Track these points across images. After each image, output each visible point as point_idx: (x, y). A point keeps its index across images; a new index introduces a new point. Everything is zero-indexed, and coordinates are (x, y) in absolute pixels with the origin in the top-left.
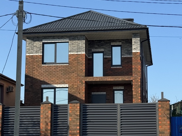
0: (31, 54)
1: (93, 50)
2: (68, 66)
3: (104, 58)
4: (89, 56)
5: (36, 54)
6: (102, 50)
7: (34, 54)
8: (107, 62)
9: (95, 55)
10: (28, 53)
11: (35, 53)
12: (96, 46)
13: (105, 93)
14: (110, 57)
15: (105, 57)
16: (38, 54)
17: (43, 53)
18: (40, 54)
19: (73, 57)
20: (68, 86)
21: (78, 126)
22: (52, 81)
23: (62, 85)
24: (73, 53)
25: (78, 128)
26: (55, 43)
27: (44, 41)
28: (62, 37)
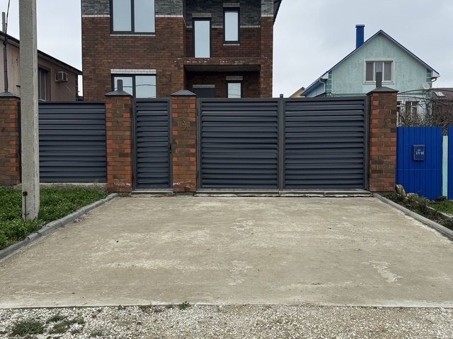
0: (90, 16)
1: (195, 15)
2: (154, 38)
3: (211, 29)
4: (188, 25)
5: (99, 16)
6: (209, 15)
7: (96, 16)
8: (217, 34)
9: (197, 23)
10: (86, 14)
11: (97, 14)
12: (199, 9)
13: (213, 86)
14: (222, 27)
15: (213, 27)
16: (102, 16)
17: (111, 13)
18: (106, 16)
19: (164, 23)
20: (157, 72)
21: (192, 146)
22: (129, 63)
23: (145, 70)
24: (162, 16)
25: (193, 151)
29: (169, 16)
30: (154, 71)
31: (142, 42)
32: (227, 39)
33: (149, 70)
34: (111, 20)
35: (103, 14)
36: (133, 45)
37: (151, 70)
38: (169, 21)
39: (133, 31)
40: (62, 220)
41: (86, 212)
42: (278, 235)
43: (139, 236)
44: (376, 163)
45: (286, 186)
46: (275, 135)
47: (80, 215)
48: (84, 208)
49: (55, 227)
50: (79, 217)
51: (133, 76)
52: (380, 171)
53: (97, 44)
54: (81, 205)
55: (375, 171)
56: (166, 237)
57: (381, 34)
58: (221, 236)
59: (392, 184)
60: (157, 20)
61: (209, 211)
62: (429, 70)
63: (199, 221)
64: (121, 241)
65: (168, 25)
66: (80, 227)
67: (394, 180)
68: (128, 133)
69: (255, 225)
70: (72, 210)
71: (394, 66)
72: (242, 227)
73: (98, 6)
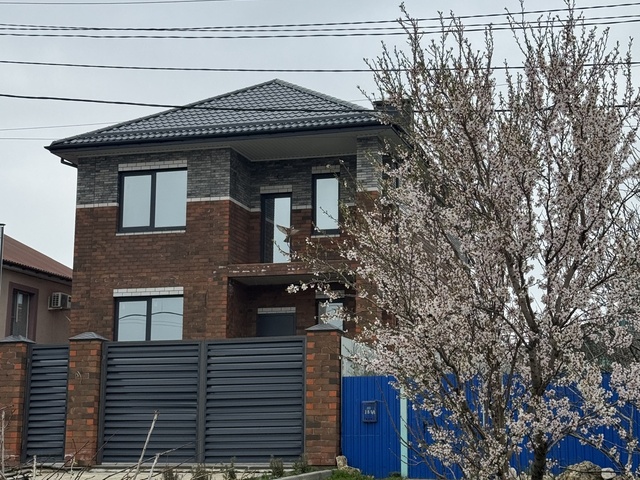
0: (87, 206)
1: (264, 190)
2: (183, 234)
3: (292, 211)
4: (254, 207)
6: (288, 188)
7: (96, 205)
10: (83, 203)
11: (98, 202)
12: (272, 179)
13: (293, 310)
14: (310, 207)
15: (294, 208)
16: (105, 205)
17: (120, 200)
18: (111, 204)
19: (199, 210)
20: (184, 291)
21: (90, 405)
22: (142, 278)
23: (167, 289)
24: (198, 200)
25: (91, 411)
26: (152, 172)
27: (123, 167)
28: (170, 156)
29: (207, 199)
30: (180, 290)
31: (165, 243)
32: (319, 227)
33: (172, 288)
34: (120, 210)
35: (107, 201)
36: (149, 248)
37: (176, 288)
38: (208, 206)
39: (152, 227)
44: (311, 425)
51: (149, 299)
52: (317, 437)
53: (95, 250)
55: (310, 437)
60: (190, 206)
65: (206, 213)
68: (17, 389)
73: (100, 190)
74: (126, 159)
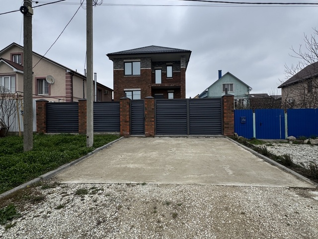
0: (116, 69)
2: (140, 77)
3: (162, 73)
4: (153, 72)
6: (161, 68)
7: (119, 69)
8: (164, 75)
9: (156, 71)
12: (157, 65)
13: (163, 94)
14: (166, 72)
16: (121, 69)
17: (124, 68)
19: (144, 71)
21: (153, 118)
22: (131, 86)
24: (143, 69)
25: (153, 120)
26: (132, 62)
27: (125, 61)
28: (136, 58)
30: (140, 89)
31: (136, 79)
32: (168, 76)
33: (138, 89)
34: (124, 70)
36: (132, 80)
38: (146, 70)
39: (132, 75)
40: (102, 147)
41: (111, 144)
42: (186, 154)
43: (130, 154)
44: (226, 124)
45: (190, 134)
46: (185, 113)
47: (109, 145)
48: (110, 143)
49: (99, 150)
50: (108, 146)
51: (132, 91)
52: (228, 128)
53: (119, 80)
54: (110, 141)
55: (226, 128)
56: (140, 155)
57: (228, 73)
58: (162, 154)
59: (233, 133)
60: (141, 70)
61: (159, 144)
62: (248, 87)
63: (154, 148)
64: (123, 156)
66: (108, 150)
67: (233, 131)
68: (128, 113)
69: (177, 150)
70: (106, 143)
71: (234, 85)
72: (171, 150)
73: (119, 66)
74: (125, 59)
